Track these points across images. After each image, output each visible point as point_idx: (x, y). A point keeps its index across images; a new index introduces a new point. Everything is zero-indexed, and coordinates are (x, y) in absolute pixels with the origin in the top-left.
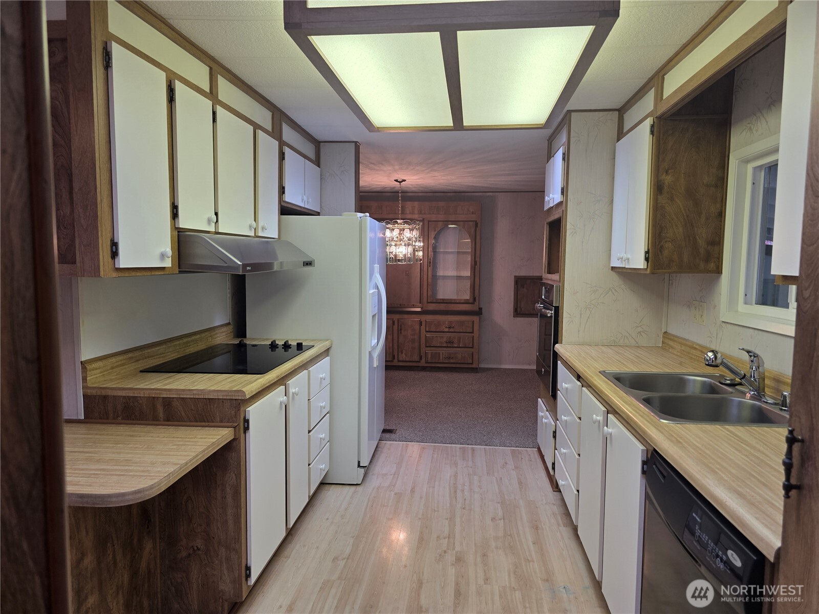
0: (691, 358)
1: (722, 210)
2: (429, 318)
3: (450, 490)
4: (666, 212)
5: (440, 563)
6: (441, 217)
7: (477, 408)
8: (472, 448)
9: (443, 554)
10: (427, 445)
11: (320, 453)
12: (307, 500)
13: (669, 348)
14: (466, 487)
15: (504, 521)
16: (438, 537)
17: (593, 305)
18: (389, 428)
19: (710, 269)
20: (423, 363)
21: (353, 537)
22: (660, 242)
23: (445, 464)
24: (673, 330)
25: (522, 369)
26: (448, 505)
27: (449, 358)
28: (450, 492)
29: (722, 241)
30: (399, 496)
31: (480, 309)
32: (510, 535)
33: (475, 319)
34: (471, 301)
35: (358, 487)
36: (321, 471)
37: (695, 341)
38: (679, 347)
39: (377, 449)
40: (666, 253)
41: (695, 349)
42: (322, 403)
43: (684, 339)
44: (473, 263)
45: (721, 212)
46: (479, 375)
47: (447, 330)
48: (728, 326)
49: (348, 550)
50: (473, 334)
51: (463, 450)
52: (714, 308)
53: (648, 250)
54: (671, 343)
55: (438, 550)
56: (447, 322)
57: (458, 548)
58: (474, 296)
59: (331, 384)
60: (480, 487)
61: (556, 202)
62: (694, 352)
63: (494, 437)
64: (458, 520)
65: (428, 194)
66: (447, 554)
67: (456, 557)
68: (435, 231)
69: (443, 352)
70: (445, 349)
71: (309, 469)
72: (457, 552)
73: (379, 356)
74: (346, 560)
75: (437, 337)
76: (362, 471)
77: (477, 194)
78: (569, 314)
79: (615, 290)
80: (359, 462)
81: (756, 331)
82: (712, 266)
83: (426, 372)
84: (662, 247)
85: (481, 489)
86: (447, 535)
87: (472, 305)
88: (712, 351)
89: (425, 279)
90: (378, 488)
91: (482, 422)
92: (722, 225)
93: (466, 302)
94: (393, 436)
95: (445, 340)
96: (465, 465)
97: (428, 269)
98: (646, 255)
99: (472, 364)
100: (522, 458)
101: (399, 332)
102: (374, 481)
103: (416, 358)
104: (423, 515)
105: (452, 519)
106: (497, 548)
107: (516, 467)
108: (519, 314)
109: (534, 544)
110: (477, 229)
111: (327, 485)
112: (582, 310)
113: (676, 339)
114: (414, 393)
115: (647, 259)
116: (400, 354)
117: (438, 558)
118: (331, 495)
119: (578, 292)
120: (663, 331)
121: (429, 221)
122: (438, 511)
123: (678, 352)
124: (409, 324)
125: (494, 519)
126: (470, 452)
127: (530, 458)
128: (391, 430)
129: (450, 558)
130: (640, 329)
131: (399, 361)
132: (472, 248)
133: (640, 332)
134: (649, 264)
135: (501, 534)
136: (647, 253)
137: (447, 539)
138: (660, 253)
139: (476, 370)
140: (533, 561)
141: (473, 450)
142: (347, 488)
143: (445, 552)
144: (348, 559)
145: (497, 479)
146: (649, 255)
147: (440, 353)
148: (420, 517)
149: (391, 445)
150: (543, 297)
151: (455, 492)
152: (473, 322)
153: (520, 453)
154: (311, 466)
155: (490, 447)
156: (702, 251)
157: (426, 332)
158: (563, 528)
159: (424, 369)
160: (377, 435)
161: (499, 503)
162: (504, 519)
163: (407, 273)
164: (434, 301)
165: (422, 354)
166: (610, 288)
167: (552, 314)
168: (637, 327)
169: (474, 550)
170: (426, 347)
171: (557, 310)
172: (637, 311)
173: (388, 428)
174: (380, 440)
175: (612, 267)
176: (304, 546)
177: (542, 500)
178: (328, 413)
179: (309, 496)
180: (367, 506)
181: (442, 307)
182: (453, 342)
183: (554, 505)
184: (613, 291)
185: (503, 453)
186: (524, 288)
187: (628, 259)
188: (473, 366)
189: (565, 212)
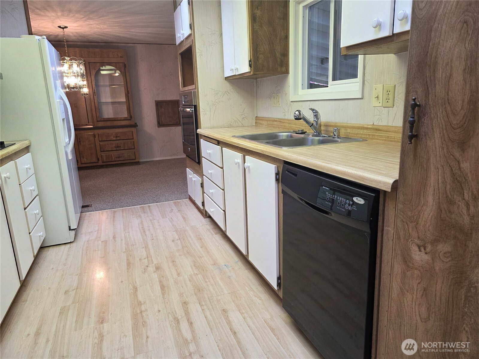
0: (274, 127)
1: (287, 34)
2: (101, 131)
3: (140, 231)
4: (259, 34)
5: (146, 273)
6: (98, 60)
7: (145, 184)
8: (148, 206)
9: (146, 268)
10: (117, 210)
11: (37, 225)
12: (33, 259)
13: (260, 125)
14: (150, 228)
15: (180, 241)
16: (140, 259)
17: (217, 102)
18: (86, 205)
19: (283, 71)
20: (100, 163)
21: (77, 275)
22: (257, 55)
23: (133, 217)
24: (261, 114)
25: (167, 159)
26: (142, 240)
27: (119, 157)
28: (141, 232)
29: (288, 54)
30: (105, 242)
31: (136, 123)
32: (186, 247)
33: (133, 129)
34: (129, 118)
35: (72, 245)
36: (40, 237)
37: (275, 117)
38: (266, 123)
39: (81, 218)
40: (260, 61)
41: (276, 121)
42: (30, 187)
43: (269, 118)
44: (127, 92)
45: (287, 36)
46: (141, 166)
47: (115, 139)
48: (295, 103)
49: (75, 284)
50: (133, 140)
51: (143, 208)
52: (286, 95)
53: (251, 59)
54: (261, 122)
55: (142, 267)
56: (114, 134)
57: (155, 262)
58: (130, 115)
59: (36, 173)
60: (160, 225)
61: (186, 36)
62: (275, 123)
63: (161, 197)
64: (150, 247)
65: (85, 43)
66: (148, 267)
67: (155, 267)
68: (95, 70)
69: (114, 154)
70: (115, 152)
71: (30, 237)
72: (155, 264)
73: (72, 151)
74: (75, 290)
75: (108, 144)
76: (73, 233)
77: (122, 44)
78: (203, 109)
79: (228, 93)
80: (70, 227)
81: (312, 102)
82: (284, 68)
83: (103, 169)
84: (258, 57)
85: (161, 226)
86: (146, 257)
87: (130, 121)
88: (297, 111)
89: (93, 105)
90: (88, 241)
91: (151, 191)
92: (288, 43)
93: (125, 119)
94: (90, 208)
95: (114, 145)
96: (146, 216)
97: (94, 97)
98: (249, 63)
99: (135, 159)
100: (181, 205)
101: (79, 143)
102: (83, 238)
103: (94, 160)
104: (126, 249)
105: (146, 248)
106: (180, 255)
107: (179, 211)
108: (161, 125)
109: (201, 247)
110: (126, 68)
111: (46, 248)
112: (211, 106)
113: (264, 119)
114: (98, 182)
115: (250, 66)
116: (82, 158)
117: (144, 271)
118: (51, 254)
119: (207, 95)
120: (255, 116)
121: (89, 63)
122: (136, 245)
123: (265, 126)
124: (86, 137)
125: (174, 240)
126: (148, 208)
127: (186, 204)
128: (88, 205)
129: (151, 269)
130: (243, 116)
131: (82, 164)
132: (124, 82)
133: (243, 118)
134: (252, 68)
135: (180, 247)
136: (250, 61)
137: (147, 259)
138: (257, 61)
139: (138, 163)
140: (203, 257)
141: (149, 206)
142: (63, 247)
143: (147, 266)
144: (77, 289)
145: (169, 219)
146: (251, 63)
147: (112, 155)
148: (124, 251)
149: (90, 214)
150: (183, 103)
151: (144, 232)
152: (132, 132)
153: (179, 202)
154: (31, 234)
155: (160, 203)
156: (278, 59)
157: (100, 141)
158: (215, 236)
159: (101, 167)
160: (79, 210)
161: (174, 231)
162: (180, 239)
163: (76, 105)
164: (102, 120)
165: (98, 157)
166: (225, 92)
167: (192, 110)
168: (242, 115)
169: (166, 260)
170: (101, 151)
171: (195, 107)
172: (241, 105)
173: (84, 204)
174: (81, 213)
175: (225, 78)
176: (38, 290)
177: (199, 224)
178: (37, 196)
179: (34, 256)
180: (83, 254)
181: (109, 124)
182: (120, 147)
183: (207, 225)
184: (227, 93)
185: (168, 205)
186: (162, 108)
187: (237, 69)
188: (136, 161)
189: (193, 41)
